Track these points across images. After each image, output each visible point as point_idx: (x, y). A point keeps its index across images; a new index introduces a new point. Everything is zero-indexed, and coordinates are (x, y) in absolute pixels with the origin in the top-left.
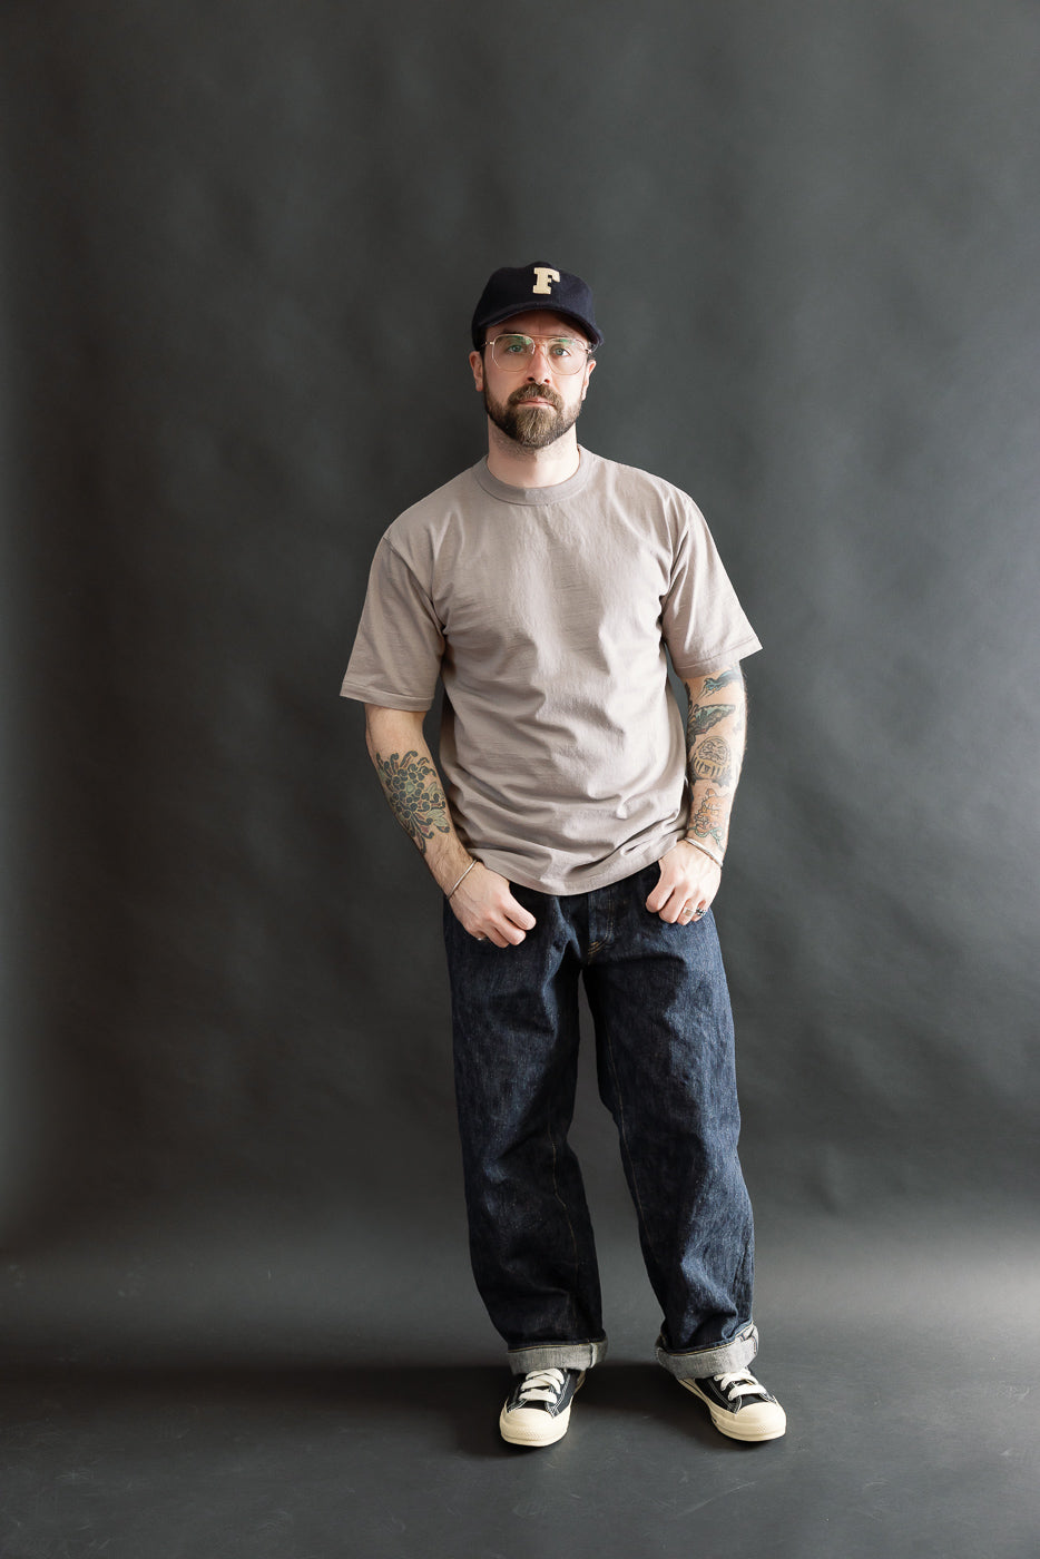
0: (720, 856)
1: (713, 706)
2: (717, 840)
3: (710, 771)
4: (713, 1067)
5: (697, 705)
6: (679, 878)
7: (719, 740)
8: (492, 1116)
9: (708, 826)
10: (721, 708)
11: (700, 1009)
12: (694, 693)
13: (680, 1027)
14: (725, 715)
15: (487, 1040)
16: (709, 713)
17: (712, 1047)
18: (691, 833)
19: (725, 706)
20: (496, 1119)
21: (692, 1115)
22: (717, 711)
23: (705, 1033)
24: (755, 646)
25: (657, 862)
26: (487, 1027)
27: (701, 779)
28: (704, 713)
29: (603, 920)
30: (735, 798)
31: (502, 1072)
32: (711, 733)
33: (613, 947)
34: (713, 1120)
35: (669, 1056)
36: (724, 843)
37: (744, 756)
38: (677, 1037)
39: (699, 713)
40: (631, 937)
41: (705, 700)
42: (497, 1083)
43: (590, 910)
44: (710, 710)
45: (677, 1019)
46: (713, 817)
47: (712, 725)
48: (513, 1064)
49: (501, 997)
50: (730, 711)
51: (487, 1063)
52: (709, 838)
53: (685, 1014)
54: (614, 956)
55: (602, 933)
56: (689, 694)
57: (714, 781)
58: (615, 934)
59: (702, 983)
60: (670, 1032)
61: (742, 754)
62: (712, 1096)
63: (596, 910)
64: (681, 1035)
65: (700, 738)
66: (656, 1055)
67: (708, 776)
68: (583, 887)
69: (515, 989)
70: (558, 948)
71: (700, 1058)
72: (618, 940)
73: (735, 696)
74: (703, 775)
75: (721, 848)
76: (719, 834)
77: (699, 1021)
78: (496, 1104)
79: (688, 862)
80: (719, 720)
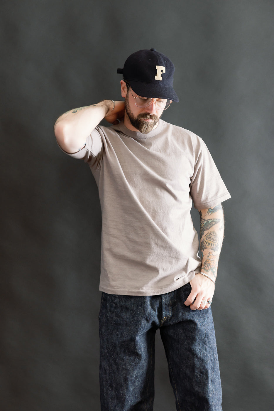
0: (214, 279)
1: (211, 219)
2: (213, 272)
3: (210, 245)
4: (212, 369)
5: (205, 219)
6: (199, 290)
7: (214, 233)
8: (120, 391)
9: (209, 267)
10: (215, 220)
11: (206, 345)
12: (203, 215)
13: (198, 352)
14: (216, 223)
15: (118, 360)
16: (210, 222)
17: (211, 360)
18: (202, 270)
19: (216, 219)
20: (122, 392)
21: (204, 388)
22: (213, 221)
23: (209, 355)
24: (228, 196)
25: (189, 282)
26: (118, 354)
27: (207, 248)
28: (208, 222)
29: (168, 308)
30: (220, 256)
31: (124, 373)
32: (210, 230)
33: (171, 318)
34: (212, 390)
35: (194, 365)
36: (216, 274)
37: (223, 240)
38: (197, 357)
39: (205, 222)
40: (177, 314)
41: (207, 217)
42: (122, 377)
43: (163, 304)
44: (210, 221)
45: (197, 349)
46: (211, 263)
47: (211, 227)
48: (128, 370)
49: (123, 342)
50: (218, 222)
51: (118, 369)
52: (210, 272)
53: (200, 347)
54: (171, 323)
55: (167, 314)
56: (201, 215)
57: (212, 249)
58: (172, 314)
59: (206, 334)
60: (194, 355)
61: (222, 239)
62: (211, 380)
63: (166, 304)
64: (199, 356)
65: (206, 232)
66: (189, 364)
67: (209, 247)
68: (158, 292)
69: (128, 338)
70: (148, 321)
71: (207, 365)
72: (173, 316)
73: (219, 215)
74: (207, 247)
75: (215, 276)
76: (214, 270)
77: (206, 350)
78: (122, 386)
79: (202, 283)
80: (214, 225)
